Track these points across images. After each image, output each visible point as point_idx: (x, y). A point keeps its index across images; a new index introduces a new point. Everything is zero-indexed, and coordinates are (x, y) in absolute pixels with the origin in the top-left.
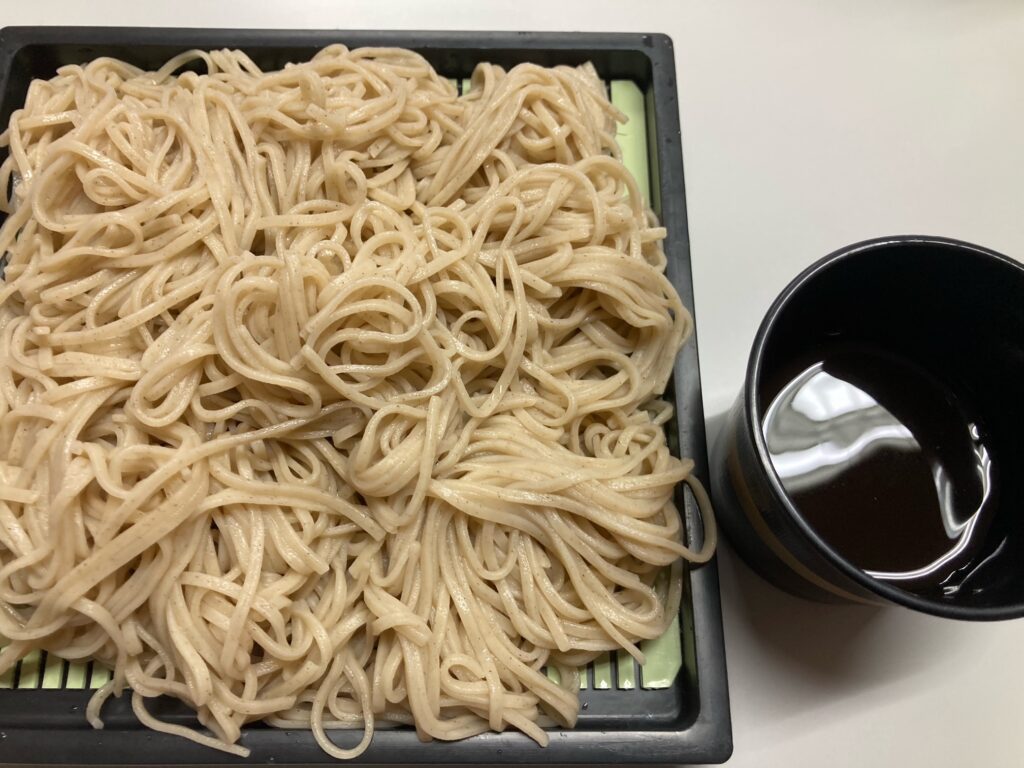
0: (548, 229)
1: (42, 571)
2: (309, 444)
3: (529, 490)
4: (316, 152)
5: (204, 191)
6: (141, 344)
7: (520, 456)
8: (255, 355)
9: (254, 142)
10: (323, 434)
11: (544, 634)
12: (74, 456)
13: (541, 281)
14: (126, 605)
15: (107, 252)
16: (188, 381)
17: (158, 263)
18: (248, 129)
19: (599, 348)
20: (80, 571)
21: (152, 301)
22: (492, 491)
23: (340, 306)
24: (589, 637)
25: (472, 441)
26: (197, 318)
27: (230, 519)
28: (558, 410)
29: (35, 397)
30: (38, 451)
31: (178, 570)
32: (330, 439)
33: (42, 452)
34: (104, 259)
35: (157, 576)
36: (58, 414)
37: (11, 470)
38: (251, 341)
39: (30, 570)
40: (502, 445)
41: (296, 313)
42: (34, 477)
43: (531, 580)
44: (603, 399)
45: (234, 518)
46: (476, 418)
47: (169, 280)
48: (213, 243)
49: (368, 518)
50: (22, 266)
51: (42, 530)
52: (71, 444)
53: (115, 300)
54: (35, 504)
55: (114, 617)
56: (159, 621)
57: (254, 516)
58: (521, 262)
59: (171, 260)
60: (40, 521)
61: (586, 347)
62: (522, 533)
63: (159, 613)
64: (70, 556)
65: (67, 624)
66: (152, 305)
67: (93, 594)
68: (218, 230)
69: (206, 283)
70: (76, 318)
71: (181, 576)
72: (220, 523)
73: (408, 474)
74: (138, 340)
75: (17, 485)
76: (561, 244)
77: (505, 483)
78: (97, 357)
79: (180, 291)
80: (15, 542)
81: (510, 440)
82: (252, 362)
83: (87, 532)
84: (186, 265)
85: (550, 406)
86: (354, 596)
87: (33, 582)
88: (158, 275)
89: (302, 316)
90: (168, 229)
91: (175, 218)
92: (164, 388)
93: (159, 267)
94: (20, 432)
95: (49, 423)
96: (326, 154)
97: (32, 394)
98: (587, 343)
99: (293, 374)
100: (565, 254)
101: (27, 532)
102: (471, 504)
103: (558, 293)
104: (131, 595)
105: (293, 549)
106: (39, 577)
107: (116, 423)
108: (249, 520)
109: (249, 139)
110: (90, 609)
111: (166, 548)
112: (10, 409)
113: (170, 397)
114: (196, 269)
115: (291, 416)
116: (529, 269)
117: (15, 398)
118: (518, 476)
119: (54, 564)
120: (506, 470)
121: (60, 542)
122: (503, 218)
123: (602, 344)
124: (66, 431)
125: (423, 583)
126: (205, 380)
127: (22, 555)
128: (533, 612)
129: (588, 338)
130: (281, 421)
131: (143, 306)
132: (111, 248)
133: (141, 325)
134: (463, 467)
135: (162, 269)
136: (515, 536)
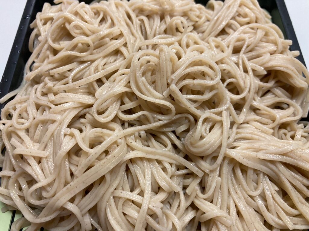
0: (257, 48)
1: (49, 189)
2: (165, 134)
3: (270, 153)
4: (162, 18)
5: (119, 30)
6: (93, 90)
7: (259, 140)
8: (148, 90)
9: (135, 16)
10: (172, 129)
11: (280, 222)
12: (65, 135)
13: (259, 67)
14: (87, 206)
15: (78, 54)
16: (116, 103)
17: (100, 58)
18: (133, 12)
19: (279, 97)
20: (68, 188)
21: (98, 72)
22: (253, 154)
23: (187, 68)
24: (299, 223)
25: (237, 134)
26: (118, 79)
27: (135, 165)
28: (270, 121)
29: (46, 113)
30: (49, 133)
31: (112, 189)
32: (174, 132)
33: (51, 134)
34: (77, 57)
35: (102, 192)
36: (58, 117)
37: (35, 144)
38: (147, 84)
39: (42, 188)
40: (249, 136)
41: (167, 72)
42: (46, 145)
43: (271, 196)
44: (287, 117)
45: (137, 164)
46: (237, 124)
47: (105, 65)
48: (123, 49)
49: (195, 167)
50: (41, 64)
51: (50, 170)
52: (65, 130)
53: (80, 74)
54: (46, 158)
55: (81, 212)
56: (102, 215)
57: (146, 163)
58: (249, 60)
59: (105, 57)
60: (49, 165)
61: (274, 97)
62: (265, 174)
63: (103, 210)
64: (63, 181)
65: (59, 215)
66: (98, 73)
67: (72, 200)
68: (125, 45)
69: (121, 65)
70: (64, 81)
71: (113, 193)
72: (131, 167)
73: (217, 145)
74: (92, 88)
75: (38, 149)
76: (264, 53)
77: (257, 151)
78: (75, 95)
79: (110, 68)
80: (37, 175)
81: (252, 133)
82: (147, 93)
83: (71, 171)
84: (112, 59)
85: (265, 120)
86: (189, 203)
87: (44, 194)
88: (100, 62)
89: (169, 73)
90: (104, 45)
91: (107, 39)
92: (107, 105)
93: (100, 59)
94: (40, 128)
95: (53, 122)
96: (167, 18)
97: (45, 112)
98: (273, 96)
99: (164, 99)
100: (267, 57)
101: (42, 170)
102: (245, 160)
103: (265, 73)
104: (89, 201)
105: (164, 180)
106: (48, 192)
107: (82, 123)
108: (144, 166)
109: (133, 15)
110: (71, 207)
111: (108, 178)
112: (34, 119)
113: (109, 110)
114: (115, 60)
115: (161, 119)
116: (252, 62)
117: (36, 115)
118: (262, 147)
119: (56, 185)
120: (257, 145)
121: (59, 175)
122: (239, 43)
123: (281, 96)
124: (61, 125)
125: (222, 197)
126: (122, 103)
127: (40, 181)
128: (273, 211)
129: (274, 94)
130: (155, 122)
131: (95, 73)
132: (80, 52)
133: (94, 81)
134: (236, 144)
135: (102, 60)
136: (261, 175)
